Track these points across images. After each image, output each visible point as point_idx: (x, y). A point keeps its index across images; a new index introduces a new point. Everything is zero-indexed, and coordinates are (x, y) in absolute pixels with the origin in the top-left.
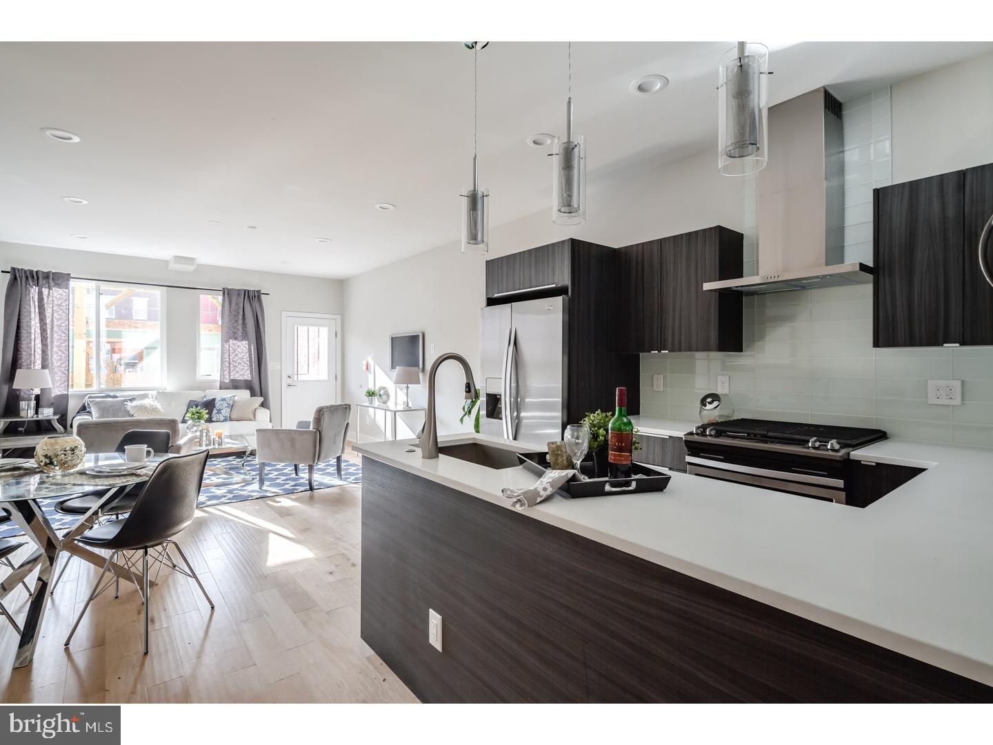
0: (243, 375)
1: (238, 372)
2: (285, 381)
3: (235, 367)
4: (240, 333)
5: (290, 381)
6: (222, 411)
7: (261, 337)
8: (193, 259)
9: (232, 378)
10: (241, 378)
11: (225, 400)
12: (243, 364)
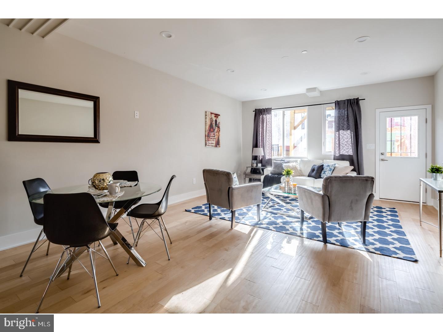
0: (347, 152)
1: (344, 150)
2: (378, 157)
3: (343, 147)
4: (345, 127)
5: (382, 157)
6: (326, 173)
7: (358, 128)
8: (315, 88)
9: (341, 153)
10: (346, 154)
11: (329, 166)
12: (348, 145)
